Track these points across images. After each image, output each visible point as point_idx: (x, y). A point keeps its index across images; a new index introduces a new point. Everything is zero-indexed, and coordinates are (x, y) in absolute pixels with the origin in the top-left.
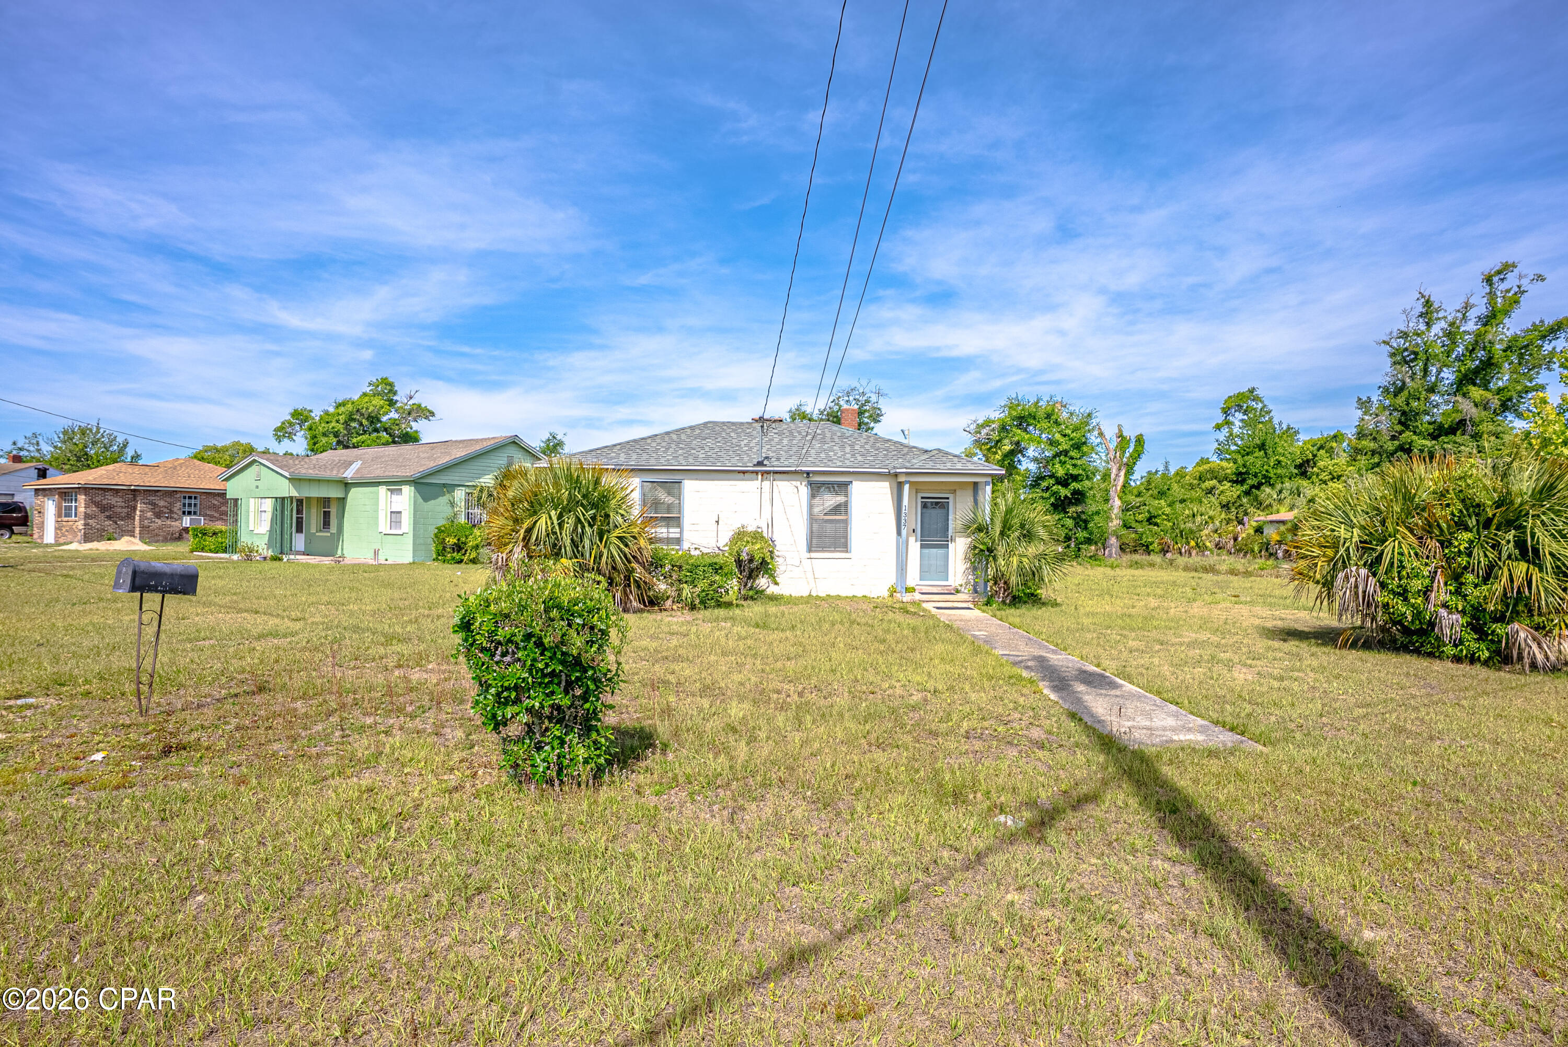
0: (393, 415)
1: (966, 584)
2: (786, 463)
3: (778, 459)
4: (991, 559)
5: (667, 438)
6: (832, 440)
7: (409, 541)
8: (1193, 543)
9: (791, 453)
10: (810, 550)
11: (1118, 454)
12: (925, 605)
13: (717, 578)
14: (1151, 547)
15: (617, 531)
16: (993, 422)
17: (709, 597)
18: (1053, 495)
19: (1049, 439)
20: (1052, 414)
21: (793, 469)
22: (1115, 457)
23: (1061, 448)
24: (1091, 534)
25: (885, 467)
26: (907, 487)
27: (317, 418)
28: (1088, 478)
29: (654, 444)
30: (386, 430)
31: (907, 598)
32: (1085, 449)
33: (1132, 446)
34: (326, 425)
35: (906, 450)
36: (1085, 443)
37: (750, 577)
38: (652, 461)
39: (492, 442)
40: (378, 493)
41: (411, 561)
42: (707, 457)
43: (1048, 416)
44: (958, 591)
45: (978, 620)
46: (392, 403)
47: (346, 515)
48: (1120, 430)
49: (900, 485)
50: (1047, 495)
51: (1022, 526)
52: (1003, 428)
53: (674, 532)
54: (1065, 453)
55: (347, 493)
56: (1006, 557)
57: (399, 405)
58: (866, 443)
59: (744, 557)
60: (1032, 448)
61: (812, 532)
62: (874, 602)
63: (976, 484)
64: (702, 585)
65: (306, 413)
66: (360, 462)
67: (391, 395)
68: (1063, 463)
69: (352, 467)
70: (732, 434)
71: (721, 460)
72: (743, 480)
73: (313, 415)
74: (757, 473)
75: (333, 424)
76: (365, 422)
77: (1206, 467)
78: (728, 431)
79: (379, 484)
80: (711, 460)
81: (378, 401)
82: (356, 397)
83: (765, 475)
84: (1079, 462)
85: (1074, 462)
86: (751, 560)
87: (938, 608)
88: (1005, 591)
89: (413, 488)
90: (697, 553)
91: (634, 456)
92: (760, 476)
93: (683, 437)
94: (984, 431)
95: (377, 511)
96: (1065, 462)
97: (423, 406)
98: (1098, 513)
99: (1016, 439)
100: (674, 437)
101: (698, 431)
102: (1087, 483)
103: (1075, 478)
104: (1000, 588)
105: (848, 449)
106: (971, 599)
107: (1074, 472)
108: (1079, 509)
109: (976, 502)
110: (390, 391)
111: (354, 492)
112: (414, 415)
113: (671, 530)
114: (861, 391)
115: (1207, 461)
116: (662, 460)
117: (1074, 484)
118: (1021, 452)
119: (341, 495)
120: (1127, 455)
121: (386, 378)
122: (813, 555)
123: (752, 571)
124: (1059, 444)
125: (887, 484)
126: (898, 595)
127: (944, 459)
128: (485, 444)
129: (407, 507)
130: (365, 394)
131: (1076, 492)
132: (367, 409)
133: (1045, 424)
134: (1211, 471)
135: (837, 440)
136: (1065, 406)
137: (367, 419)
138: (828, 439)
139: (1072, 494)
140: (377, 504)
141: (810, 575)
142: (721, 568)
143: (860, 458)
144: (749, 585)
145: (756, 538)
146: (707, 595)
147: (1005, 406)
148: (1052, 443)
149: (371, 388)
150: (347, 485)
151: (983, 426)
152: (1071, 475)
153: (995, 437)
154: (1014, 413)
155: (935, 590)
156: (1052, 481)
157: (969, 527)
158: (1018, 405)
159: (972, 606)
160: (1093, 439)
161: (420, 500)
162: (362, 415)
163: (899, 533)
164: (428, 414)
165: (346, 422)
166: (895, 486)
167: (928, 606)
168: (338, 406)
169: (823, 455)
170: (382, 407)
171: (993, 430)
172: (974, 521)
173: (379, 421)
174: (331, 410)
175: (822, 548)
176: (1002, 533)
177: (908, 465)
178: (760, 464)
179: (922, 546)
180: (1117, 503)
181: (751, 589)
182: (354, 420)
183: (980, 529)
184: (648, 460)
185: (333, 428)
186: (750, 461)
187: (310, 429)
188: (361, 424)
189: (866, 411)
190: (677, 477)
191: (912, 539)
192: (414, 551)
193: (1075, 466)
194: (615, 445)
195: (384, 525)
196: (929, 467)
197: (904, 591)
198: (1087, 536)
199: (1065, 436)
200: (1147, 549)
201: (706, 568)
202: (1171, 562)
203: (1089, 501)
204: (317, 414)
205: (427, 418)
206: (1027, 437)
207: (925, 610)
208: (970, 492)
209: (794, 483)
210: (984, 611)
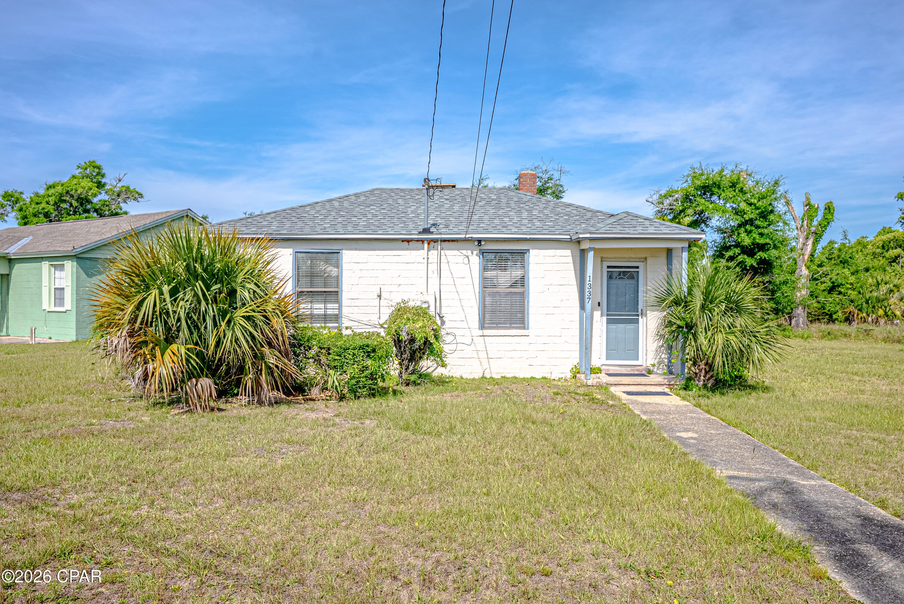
0: (103, 196)
1: (659, 363)
2: (455, 230)
3: (447, 226)
4: (691, 336)
5: (328, 206)
6: (508, 204)
7: (72, 318)
8: (881, 312)
9: (462, 219)
10: (482, 327)
11: (805, 222)
12: (613, 389)
13: (369, 362)
14: (834, 317)
15: (244, 310)
16: (677, 192)
17: (361, 384)
18: (738, 265)
19: (733, 208)
20: (737, 183)
21: (463, 236)
22: (802, 226)
23: (747, 217)
24: (777, 303)
25: (567, 232)
26: (591, 255)
27: (28, 200)
28: (775, 247)
29: (313, 212)
30: (96, 211)
31: (592, 380)
32: (771, 217)
33: (821, 214)
34: (36, 206)
35: (589, 215)
36: (772, 211)
37: (412, 359)
38: (307, 230)
39: (164, 216)
40: (40, 269)
41: (74, 339)
42: (368, 225)
43: (733, 185)
44: (650, 372)
45: (678, 410)
46: (100, 185)
47: (10, 292)
48: (808, 199)
49: (583, 252)
50: (731, 264)
51: (728, 299)
52: (687, 198)
53: (332, 308)
54: (751, 222)
55: (11, 269)
56: (709, 333)
57: (108, 187)
58: (545, 208)
59: (404, 337)
60: (717, 218)
61: (484, 306)
62: (556, 386)
63: (669, 251)
64: (352, 370)
65: (16, 195)
66: (31, 237)
67: (99, 177)
68: (749, 232)
69: (19, 243)
70: (400, 201)
71: (384, 227)
72: (407, 249)
73: (24, 196)
74: (423, 241)
75: (43, 205)
76: (75, 204)
77: (890, 236)
78: (395, 198)
79: (42, 259)
80: (373, 227)
81: (86, 183)
82: (65, 180)
83: (432, 244)
84: (766, 231)
85: (760, 231)
86: (412, 340)
87: (629, 393)
88: (706, 373)
89: (75, 263)
90: (349, 332)
91: (288, 225)
92: (426, 245)
93: (346, 204)
94: (667, 202)
95: (40, 288)
96: (750, 232)
97: (132, 188)
98: (785, 283)
99: (700, 208)
100: (336, 204)
101: (363, 198)
102: (773, 253)
103: (763, 247)
104: (701, 371)
105: (525, 214)
106: (666, 381)
107: (762, 241)
108: (766, 279)
109: (670, 270)
110: (98, 174)
111: (18, 268)
112: (123, 196)
113: (329, 306)
114: (544, 169)
115: (890, 231)
116: (318, 229)
117: (760, 253)
118: (704, 222)
119: (7, 273)
120: (815, 223)
121: (94, 162)
122: (487, 332)
123: (414, 352)
124: (745, 213)
125: (568, 252)
126: (582, 376)
127: (634, 222)
128: (156, 218)
129: (70, 284)
130: (74, 177)
131: (762, 261)
132: (76, 190)
133: (730, 193)
134: (895, 240)
135: (513, 205)
136: (750, 175)
137: (77, 200)
138: (503, 205)
139: (758, 264)
140: (40, 281)
141: (483, 355)
142: (374, 351)
143: (538, 224)
144: (411, 368)
145: (419, 315)
146: (358, 382)
147: (688, 176)
148: (737, 212)
149: (80, 170)
150: (11, 261)
151: (666, 197)
152: (758, 244)
153: (678, 207)
154: (698, 183)
155: (624, 371)
156: (737, 251)
157: (664, 300)
158: (702, 174)
159: (667, 390)
160: (780, 207)
161: (83, 275)
162: (72, 196)
163: (582, 307)
164: (138, 196)
165: (56, 203)
166: (578, 254)
167: (616, 391)
168: (49, 187)
169: (497, 221)
170: (91, 189)
171: (677, 200)
172: (669, 293)
173: (89, 202)
174: (42, 192)
175: (496, 325)
176: (703, 307)
177: (592, 229)
178: (426, 231)
179: (609, 322)
180: (805, 272)
181: (413, 373)
182: (64, 201)
183: (677, 303)
184: (302, 228)
185: (43, 209)
186: (415, 228)
187: (21, 210)
188: (71, 205)
189: (548, 188)
190: (334, 247)
191: (597, 314)
192: (78, 329)
193: (761, 234)
194: (269, 214)
195: (47, 304)
196: (617, 231)
197: (588, 372)
198: (774, 306)
199: (751, 204)
200: (831, 319)
201: (356, 352)
202: (867, 332)
203: (776, 271)
204: (27, 197)
205: (135, 199)
206: (711, 206)
207: (613, 397)
208: (663, 259)
209: (464, 252)
210: (684, 399)
